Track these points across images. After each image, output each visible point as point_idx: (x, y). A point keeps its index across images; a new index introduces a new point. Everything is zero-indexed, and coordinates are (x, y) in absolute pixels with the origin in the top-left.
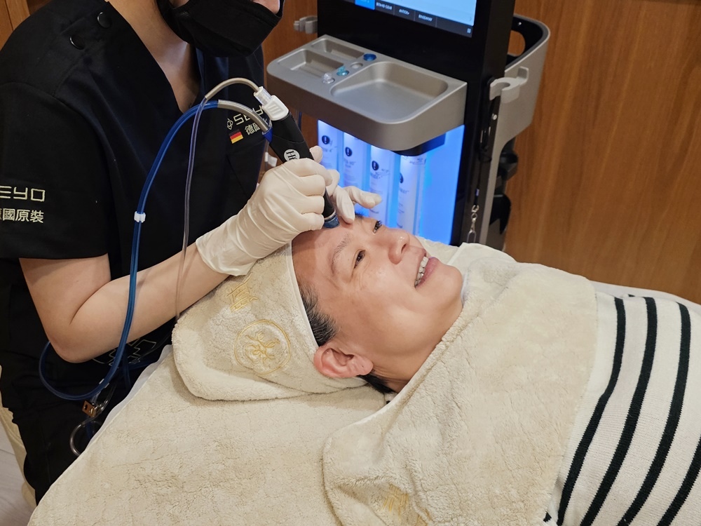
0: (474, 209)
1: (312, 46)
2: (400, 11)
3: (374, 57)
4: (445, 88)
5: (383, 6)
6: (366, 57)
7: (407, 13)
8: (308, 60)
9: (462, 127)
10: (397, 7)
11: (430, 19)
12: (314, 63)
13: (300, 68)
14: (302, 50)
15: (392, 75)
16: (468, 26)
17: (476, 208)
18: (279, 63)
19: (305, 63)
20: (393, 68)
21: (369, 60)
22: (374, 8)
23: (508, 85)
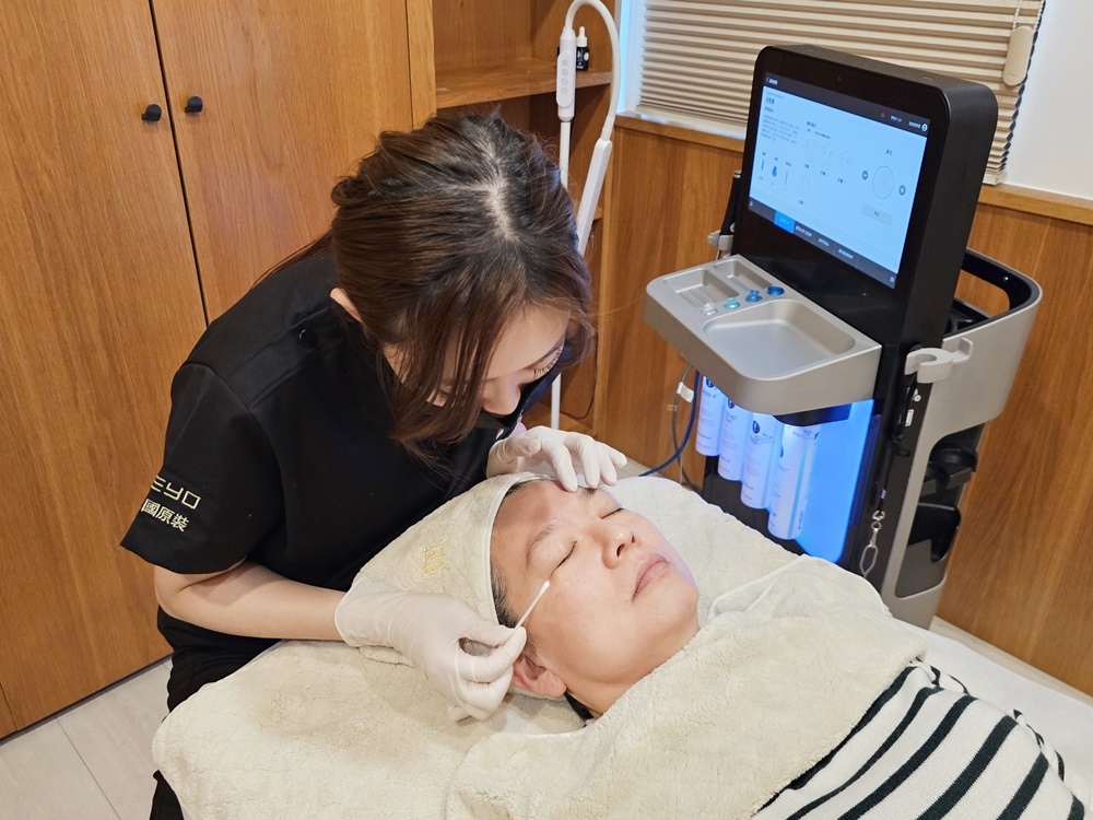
0: (877, 516)
1: (715, 267)
2: (820, 240)
3: (781, 291)
4: (851, 345)
5: (803, 231)
6: (771, 290)
7: (827, 244)
8: (705, 283)
9: (871, 402)
10: (817, 235)
11: (851, 257)
12: (710, 287)
13: (690, 291)
14: (699, 269)
15: (797, 318)
16: (890, 273)
17: (879, 515)
18: (665, 282)
19: (701, 285)
20: (801, 308)
21: (775, 293)
22: (792, 232)
23: (934, 358)
